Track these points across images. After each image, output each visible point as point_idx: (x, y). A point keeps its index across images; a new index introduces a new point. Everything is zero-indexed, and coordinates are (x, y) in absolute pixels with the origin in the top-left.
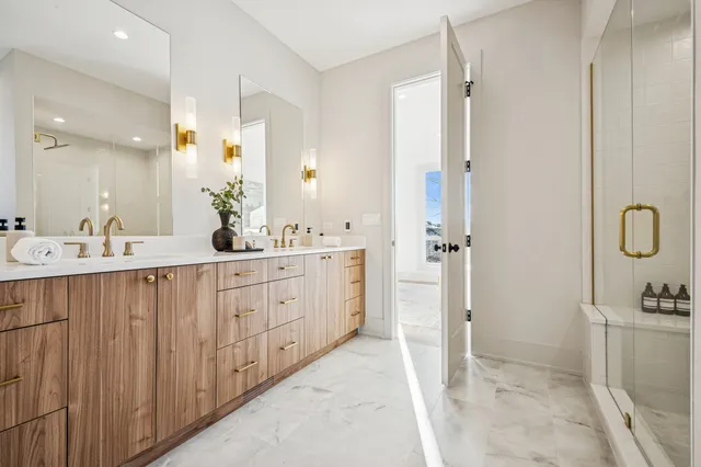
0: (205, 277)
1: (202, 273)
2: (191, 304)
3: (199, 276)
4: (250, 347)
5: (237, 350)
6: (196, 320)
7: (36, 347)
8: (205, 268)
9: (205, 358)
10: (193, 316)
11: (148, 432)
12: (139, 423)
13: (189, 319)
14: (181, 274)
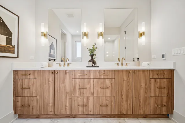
0: (68, 74)
1: (67, 73)
2: (64, 81)
3: (66, 73)
4: (85, 100)
5: (79, 99)
6: (65, 85)
7: (32, 83)
8: (68, 71)
9: (68, 98)
10: (64, 84)
11: (52, 110)
12: (50, 107)
13: (63, 85)
14: (61, 72)
